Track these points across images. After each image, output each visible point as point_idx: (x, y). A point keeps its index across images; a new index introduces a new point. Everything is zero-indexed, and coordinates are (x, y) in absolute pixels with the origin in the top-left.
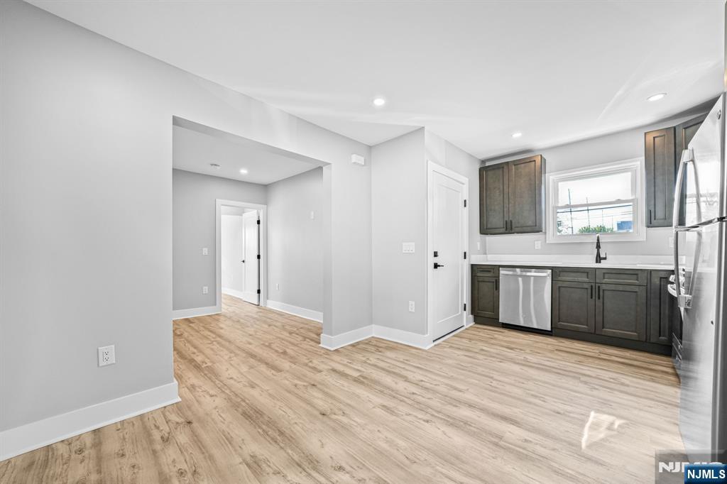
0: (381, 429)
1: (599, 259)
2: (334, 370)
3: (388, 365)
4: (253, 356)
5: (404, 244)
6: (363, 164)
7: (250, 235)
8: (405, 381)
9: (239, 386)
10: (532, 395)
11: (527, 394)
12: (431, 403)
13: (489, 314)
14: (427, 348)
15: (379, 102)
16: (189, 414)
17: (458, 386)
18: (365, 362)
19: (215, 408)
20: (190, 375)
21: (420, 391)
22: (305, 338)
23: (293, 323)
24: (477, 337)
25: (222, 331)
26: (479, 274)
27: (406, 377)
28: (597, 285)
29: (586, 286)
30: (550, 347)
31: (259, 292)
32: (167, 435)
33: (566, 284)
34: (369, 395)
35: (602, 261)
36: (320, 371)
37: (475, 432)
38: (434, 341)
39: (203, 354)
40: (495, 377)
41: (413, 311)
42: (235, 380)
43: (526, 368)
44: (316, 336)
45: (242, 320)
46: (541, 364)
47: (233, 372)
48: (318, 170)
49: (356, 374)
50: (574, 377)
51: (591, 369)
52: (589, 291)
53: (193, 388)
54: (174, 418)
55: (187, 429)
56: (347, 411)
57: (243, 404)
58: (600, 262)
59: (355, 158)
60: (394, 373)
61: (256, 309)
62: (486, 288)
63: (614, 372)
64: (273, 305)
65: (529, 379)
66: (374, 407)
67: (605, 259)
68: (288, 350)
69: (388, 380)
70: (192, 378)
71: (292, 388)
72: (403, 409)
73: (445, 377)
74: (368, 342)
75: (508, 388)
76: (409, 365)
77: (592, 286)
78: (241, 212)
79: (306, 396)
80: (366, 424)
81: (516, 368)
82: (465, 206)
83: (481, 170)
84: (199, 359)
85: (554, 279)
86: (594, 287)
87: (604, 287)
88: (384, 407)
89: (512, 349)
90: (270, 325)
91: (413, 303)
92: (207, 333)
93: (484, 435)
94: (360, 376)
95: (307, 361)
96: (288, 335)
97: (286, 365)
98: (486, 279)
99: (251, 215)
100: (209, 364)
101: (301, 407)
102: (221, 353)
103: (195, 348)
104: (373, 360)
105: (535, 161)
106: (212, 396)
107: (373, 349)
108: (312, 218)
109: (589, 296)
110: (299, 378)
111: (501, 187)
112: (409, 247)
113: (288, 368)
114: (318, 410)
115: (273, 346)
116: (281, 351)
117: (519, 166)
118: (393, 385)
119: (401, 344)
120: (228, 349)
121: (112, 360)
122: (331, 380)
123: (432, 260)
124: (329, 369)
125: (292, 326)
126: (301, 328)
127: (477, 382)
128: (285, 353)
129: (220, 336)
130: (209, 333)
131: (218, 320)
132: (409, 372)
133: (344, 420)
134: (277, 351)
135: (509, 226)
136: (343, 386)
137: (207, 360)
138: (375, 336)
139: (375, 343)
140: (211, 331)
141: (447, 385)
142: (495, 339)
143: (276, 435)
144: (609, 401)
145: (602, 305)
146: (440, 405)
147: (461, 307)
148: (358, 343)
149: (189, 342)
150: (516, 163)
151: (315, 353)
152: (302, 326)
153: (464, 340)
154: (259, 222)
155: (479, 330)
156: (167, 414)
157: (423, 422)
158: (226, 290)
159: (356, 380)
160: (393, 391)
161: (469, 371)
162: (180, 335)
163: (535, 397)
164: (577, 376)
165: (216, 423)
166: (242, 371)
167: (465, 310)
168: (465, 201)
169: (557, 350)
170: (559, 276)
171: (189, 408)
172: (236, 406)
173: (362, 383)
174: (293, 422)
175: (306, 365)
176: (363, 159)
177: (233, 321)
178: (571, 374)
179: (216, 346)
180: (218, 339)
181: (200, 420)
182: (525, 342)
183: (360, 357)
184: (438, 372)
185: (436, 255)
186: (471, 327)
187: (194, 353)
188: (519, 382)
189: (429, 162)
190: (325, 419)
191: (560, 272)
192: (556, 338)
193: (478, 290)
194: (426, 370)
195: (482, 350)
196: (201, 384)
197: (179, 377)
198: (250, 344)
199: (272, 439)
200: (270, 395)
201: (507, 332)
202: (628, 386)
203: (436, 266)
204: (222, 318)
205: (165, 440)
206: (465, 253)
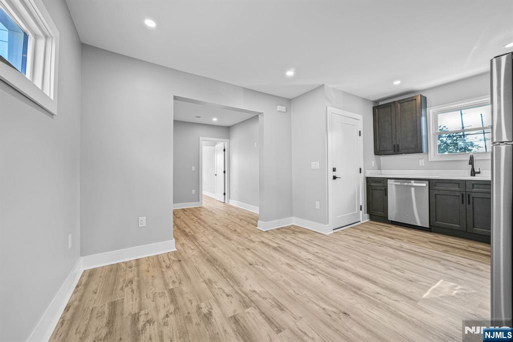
0: (282, 275)
1: (473, 173)
2: (263, 242)
3: (298, 242)
4: (217, 231)
5: (312, 163)
6: (285, 111)
7: (219, 158)
8: (306, 252)
9: (207, 246)
10: (395, 268)
11: (391, 267)
12: (320, 265)
13: (380, 213)
14: (327, 234)
15: (290, 73)
16: (180, 257)
17: (342, 258)
18: (283, 239)
19: (193, 255)
20: (182, 238)
21: (314, 258)
22: (249, 223)
23: (244, 214)
24: (368, 230)
25: (201, 216)
26: (372, 184)
27: (307, 250)
28: (467, 193)
29: (457, 194)
30: (425, 240)
31: (225, 194)
32: (168, 265)
33: (441, 192)
34: (281, 258)
35: (476, 175)
36: (254, 242)
37: (343, 284)
38: (334, 230)
39: (190, 228)
40: (372, 255)
41: (319, 208)
42: (205, 243)
43: (397, 251)
44: (255, 222)
45: (213, 211)
46: (412, 250)
47: (204, 239)
48: (255, 117)
49: (275, 245)
50: (436, 261)
51: (453, 256)
52: (461, 198)
53: (183, 245)
54: (172, 258)
55: (178, 263)
56: (265, 264)
57: (208, 255)
58: (474, 176)
59: (279, 108)
60: (300, 247)
61: (222, 205)
62: (377, 194)
63: (474, 260)
64: (233, 203)
65: (396, 258)
66: (282, 264)
67: (479, 173)
68: (237, 229)
69: (295, 250)
70: (183, 240)
71: (236, 249)
72: (300, 267)
73: (334, 252)
74: (289, 228)
75: (379, 262)
76: (312, 243)
77: (463, 194)
78: (214, 144)
79: (243, 254)
80: (274, 272)
81: (391, 251)
82: (360, 135)
83: (374, 109)
84: (187, 230)
85: (430, 188)
86: (464, 195)
87: (473, 195)
88: (288, 265)
89: (393, 238)
90: (229, 215)
91: (319, 203)
92: (193, 217)
93: (349, 286)
94: (278, 246)
95: (247, 236)
96: (239, 221)
97: (235, 237)
98: (378, 188)
99: (220, 146)
100: (193, 233)
101: (239, 259)
102: (200, 228)
103: (186, 224)
104: (288, 238)
105: (416, 99)
106: (192, 249)
107: (291, 232)
108: (256, 146)
109: (461, 202)
110: (241, 245)
111: (390, 120)
112: (315, 165)
113: (235, 239)
114: (248, 262)
115: (229, 226)
116: (233, 229)
117: (403, 104)
118: (298, 254)
119: (311, 230)
120: (203, 226)
121: (145, 225)
122: (260, 247)
123: (331, 174)
124: (260, 242)
125: (243, 216)
126: (248, 217)
127: (357, 257)
128: (235, 230)
129: (200, 219)
130: (195, 218)
131: (199, 210)
132: (311, 247)
133: (262, 268)
134: (231, 229)
135: (396, 148)
136: (266, 251)
137: (191, 232)
138: (295, 224)
139: (292, 228)
140: (195, 216)
141: (334, 256)
142: (382, 231)
143: (223, 271)
144: (457, 278)
145: (472, 209)
146: (325, 267)
147: (357, 208)
148: (282, 228)
149: (183, 221)
150: (401, 102)
151: (253, 232)
152: (249, 216)
153: (357, 231)
154: (224, 150)
155: (372, 225)
156: (169, 256)
157: (311, 276)
158: (205, 192)
159: (275, 249)
160: (296, 256)
161: (354, 250)
162: (179, 218)
163: (397, 269)
164: (438, 260)
165: (192, 262)
166: (210, 238)
167: (361, 210)
168: (360, 132)
169: (431, 242)
170: (435, 186)
171: (180, 254)
172: (204, 255)
173: (278, 250)
174: (233, 266)
175: (247, 238)
176: (285, 108)
177: (208, 211)
178: (435, 258)
179: (197, 225)
180: (199, 221)
181: (185, 261)
182: (405, 235)
183: (281, 236)
184: (330, 249)
185: (334, 170)
186: (366, 222)
187: (185, 227)
188: (389, 260)
189: (328, 107)
190: (251, 267)
191: (436, 183)
192: (433, 233)
193: (372, 195)
194: (324, 247)
195: (369, 238)
196: (187, 243)
197: (177, 239)
198: (216, 224)
199: (220, 273)
200: (223, 252)
201: (393, 227)
202: (482, 271)
203: (335, 178)
204: (202, 210)
205: (168, 267)
206: (360, 169)
